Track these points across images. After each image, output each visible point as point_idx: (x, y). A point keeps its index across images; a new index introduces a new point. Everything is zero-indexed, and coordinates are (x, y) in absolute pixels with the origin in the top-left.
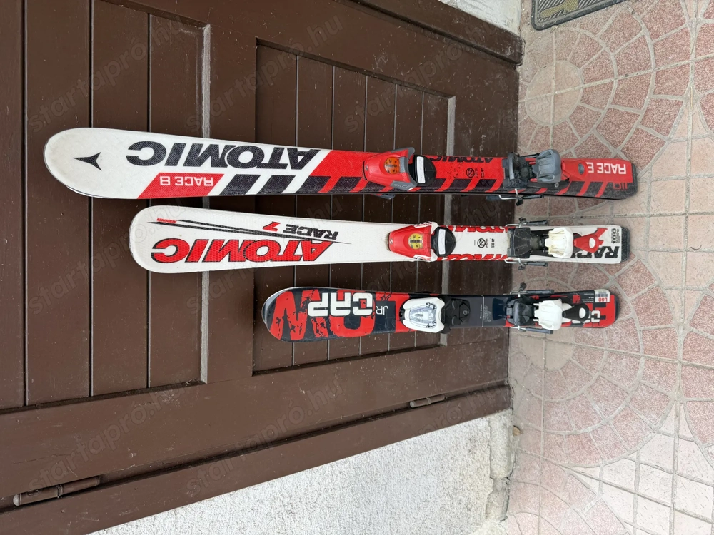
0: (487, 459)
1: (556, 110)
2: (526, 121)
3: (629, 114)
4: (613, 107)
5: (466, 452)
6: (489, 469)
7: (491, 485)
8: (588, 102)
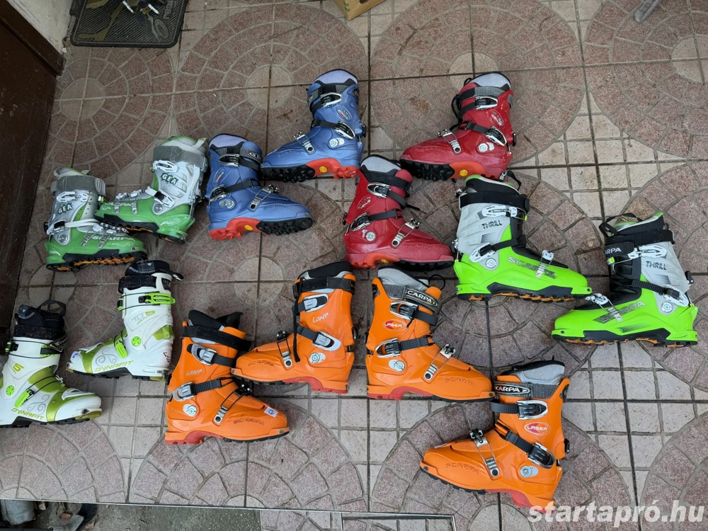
1: (84, 111)
2: (58, 115)
3: (134, 119)
4: (124, 113)
8: (107, 108)
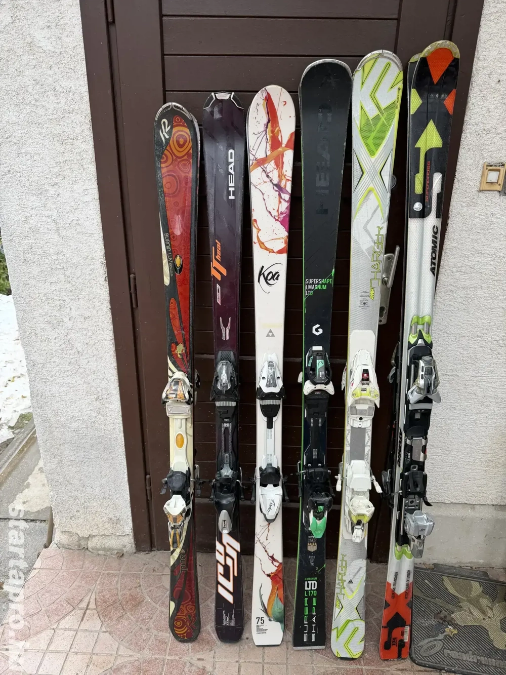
0: (103, 533)
5: (110, 516)
6: (96, 534)
7: (85, 536)
